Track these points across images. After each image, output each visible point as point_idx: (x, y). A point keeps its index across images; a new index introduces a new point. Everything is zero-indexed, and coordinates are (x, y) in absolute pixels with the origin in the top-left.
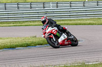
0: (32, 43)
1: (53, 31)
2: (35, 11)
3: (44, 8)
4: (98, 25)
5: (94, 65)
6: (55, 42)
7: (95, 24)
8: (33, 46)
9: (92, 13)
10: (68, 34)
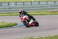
0: (2, 26)
1: (26, 18)
2: (3, 7)
3: (9, 5)
4: (40, 15)
5: (37, 38)
6: (28, 24)
7: (38, 15)
8: (2, 28)
9: (36, 8)
10: (34, 19)
